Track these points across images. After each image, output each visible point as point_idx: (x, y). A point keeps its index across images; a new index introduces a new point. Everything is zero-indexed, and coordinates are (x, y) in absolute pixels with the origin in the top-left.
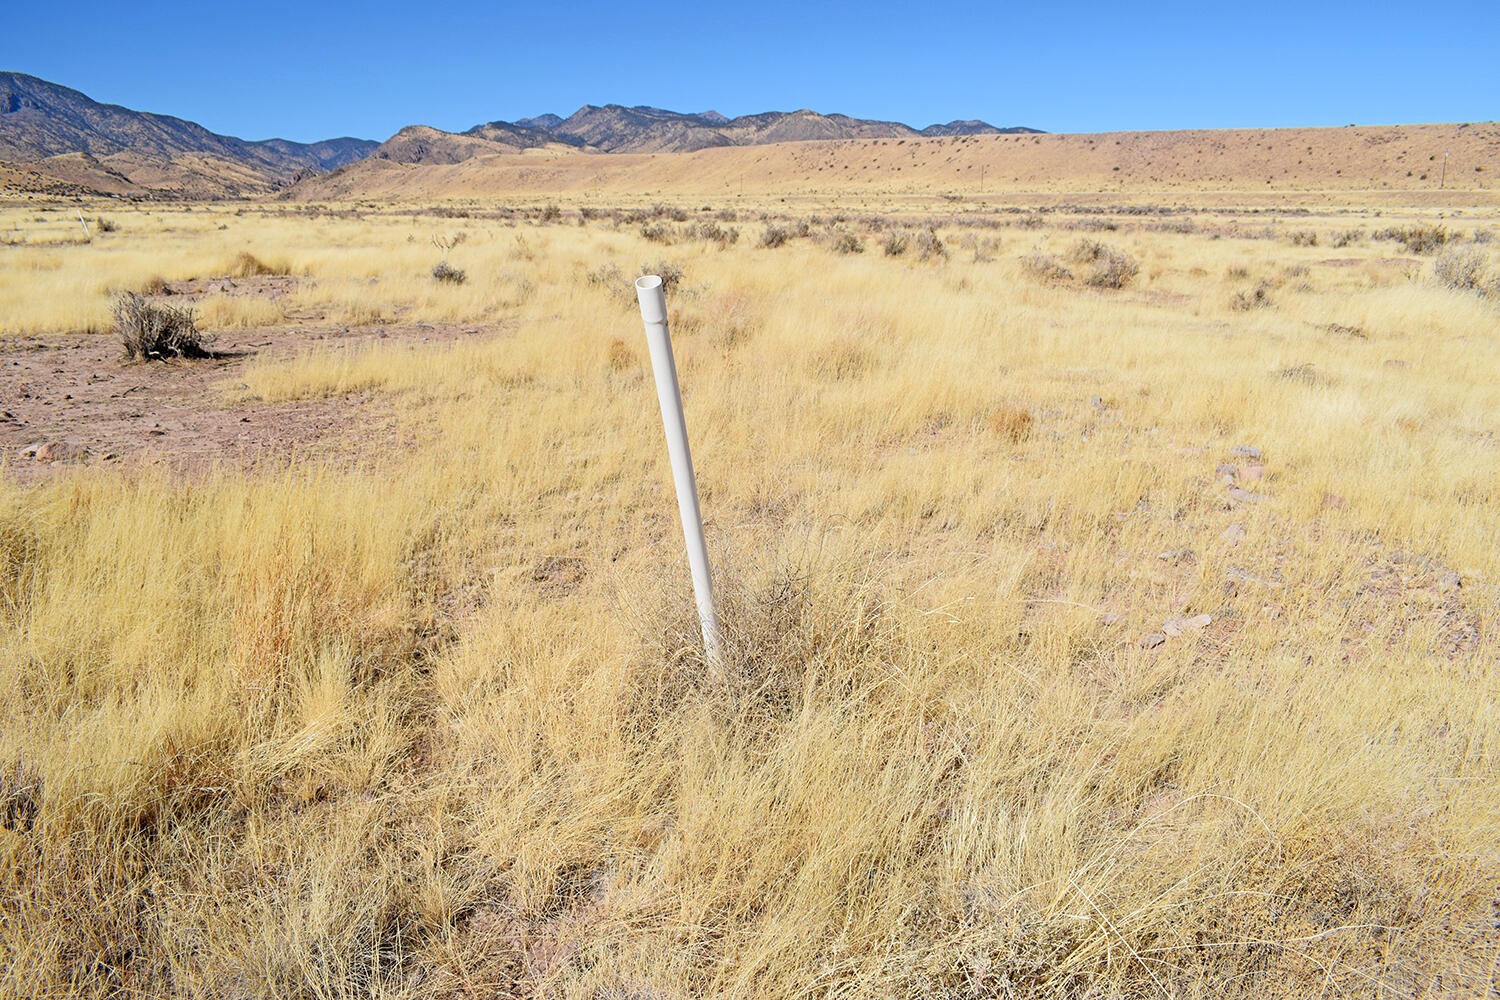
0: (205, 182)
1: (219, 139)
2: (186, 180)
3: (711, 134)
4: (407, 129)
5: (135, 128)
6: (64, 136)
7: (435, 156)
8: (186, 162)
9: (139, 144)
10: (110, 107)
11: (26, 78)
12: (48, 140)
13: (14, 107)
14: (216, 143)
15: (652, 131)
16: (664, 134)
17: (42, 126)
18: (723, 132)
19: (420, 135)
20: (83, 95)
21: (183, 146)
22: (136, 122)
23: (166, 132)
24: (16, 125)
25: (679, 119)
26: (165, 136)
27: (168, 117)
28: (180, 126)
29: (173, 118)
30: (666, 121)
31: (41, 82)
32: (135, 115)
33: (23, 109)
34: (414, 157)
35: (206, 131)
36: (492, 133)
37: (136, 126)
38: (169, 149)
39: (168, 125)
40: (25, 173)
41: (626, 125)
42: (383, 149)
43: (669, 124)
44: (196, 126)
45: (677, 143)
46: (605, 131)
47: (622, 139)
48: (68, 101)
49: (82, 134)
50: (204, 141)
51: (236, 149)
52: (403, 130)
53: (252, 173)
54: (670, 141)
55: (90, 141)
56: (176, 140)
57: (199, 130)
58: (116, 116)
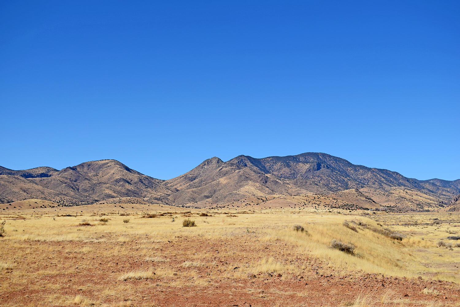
0: (407, 202)
1: (408, 180)
2: (397, 201)
5: (369, 175)
6: (337, 181)
8: (397, 192)
9: (370, 184)
10: (359, 166)
11: (324, 155)
12: (331, 183)
13: (319, 168)
14: (406, 182)
17: (329, 176)
20: (347, 161)
21: (390, 183)
22: (370, 173)
23: (383, 177)
24: (318, 176)
26: (383, 179)
28: (389, 174)
29: (386, 170)
31: (330, 156)
32: (369, 169)
33: (322, 169)
35: (402, 176)
37: (370, 175)
38: (384, 185)
39: (383, 173)
40: (331, 199)
44: (397, 173)
48: (340, 164)
49: (346, 179)
50: (401, 181)
51: (416, 184)
53: (428, 197)
56: (388, 181)
57: (398, 175)
58: (361, 171)
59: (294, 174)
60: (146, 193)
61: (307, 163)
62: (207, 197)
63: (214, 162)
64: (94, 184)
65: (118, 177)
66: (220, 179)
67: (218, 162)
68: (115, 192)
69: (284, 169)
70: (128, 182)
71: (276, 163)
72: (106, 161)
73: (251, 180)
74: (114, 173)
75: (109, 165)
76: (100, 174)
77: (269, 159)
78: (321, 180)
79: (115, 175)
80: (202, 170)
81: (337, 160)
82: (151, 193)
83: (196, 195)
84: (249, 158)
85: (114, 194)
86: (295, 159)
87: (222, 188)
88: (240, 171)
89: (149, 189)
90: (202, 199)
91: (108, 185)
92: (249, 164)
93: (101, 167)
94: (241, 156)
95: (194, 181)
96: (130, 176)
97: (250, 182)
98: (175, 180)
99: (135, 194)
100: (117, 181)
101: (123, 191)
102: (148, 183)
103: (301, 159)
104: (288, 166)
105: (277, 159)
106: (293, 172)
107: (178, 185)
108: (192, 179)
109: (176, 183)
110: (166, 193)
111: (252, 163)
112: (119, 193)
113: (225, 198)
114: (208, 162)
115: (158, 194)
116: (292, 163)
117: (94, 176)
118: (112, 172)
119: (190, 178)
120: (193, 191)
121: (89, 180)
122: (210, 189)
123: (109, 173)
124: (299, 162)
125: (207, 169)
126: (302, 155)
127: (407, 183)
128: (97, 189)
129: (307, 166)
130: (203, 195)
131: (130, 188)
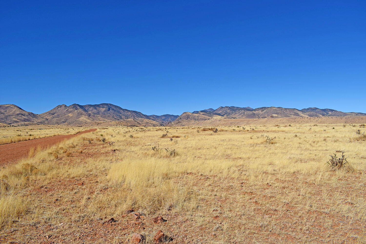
0: (150, 124)
1: (144, 115)
2: (146, 124)
3: (251, 113)
4: (185, 113)
5: (129, 113)
6: (117, 115)
7: (191, 118)
9: (130, 117)
10: (125, 109)
11: (110, 104)
12: (115, 116)
13: (109, 110)
15: (237, 112)
16: (239, 113)
17: (114, 113)
18: (253, 112)
19: (187, 114)
20: (120, 107)
21: (138, 117)
22: (130, 112)
23: (135, 114)
24: (109, 114)
25: (243, 109)
26: (135, 115)
27: (135, 111)
28: (137, 113)
30: (239, 110)
31: (113, 105)
32: (129, 111)
33: (110, 110)
34: (186, 119)
36: (202, 113)
37: (130, 113)
38: (136, 117)
39: (135, 112)
41: (230, 111)
42: (180, 117)
43: (240, 110)
44: (140, 113)
45: (242, 114)
46: (225, 112)
47: (229, 114)
48: (118, 109)
49: (120, 115)
50: (142, 116)
51: (147, 117)
52: (184, 113)
53: (156, 122)
54: (241, 114)
55: (122, 116)
56: (137, 116)
57: (141, 113)
58: (126, 111)
59: (98, 112)
60: (33, 120)
61: (104, 108)
62: (64, 122)
63: (63, 106)
64: (7, 116)
65: (18, 113)
66: (69, 114)
67: (65, 107)
68: (18, 120)
69: (94, 110)
70: (23, 115)
71: (90, 107)
72: (9, 105)
73: (83, 115)
74: (15, 111)
75: (11, 107)
76: (8, 111)
77: (87, 106)
78: (110, 115)
79: (16, 112)
80: (57, 110)
81: (116, 107)
82: (36, 121)
83: (58, 121)
84: (78, 105)
85: (18, 121)
86: (98, 106)
87: (70, 118)
88: (78, 111)
89: (34, 118)
90: (61, 123)
91: (14, 116)
92: (78, 108)
93: (7, 108)
94: (75, 104)
95: (55, 115)
96: (23, 113)
97: (83, 116)
98: (44, 114)
99: (28, 120)
100: (18, 115)
101: (22, 119)
102: (33, 116)
103: (101, 106)
104: (96, 109)
105: (91, 106)
106: (98, 111)
107: (46, 117)
108: (53, 114)
109: (44, 115)
110: (42, 120)
111: (80, 107)
112: (20, 120)
113: (73, 122)
114: (60, 106)
115: (39, 120)
116: (97, 108)
117: (5, 112)
118: (14, 110)
119: (52, 113)
120: (56, 119)
121: (4, 114)
122: (65, 118)
123: (12, 111)
124: (100, 107)
125: (60, 110)
126: (101, 104)
127: (144, 117)
128: (8, 118)
129: (104, 109)
130: (62, 121)
131: (25, 118)
